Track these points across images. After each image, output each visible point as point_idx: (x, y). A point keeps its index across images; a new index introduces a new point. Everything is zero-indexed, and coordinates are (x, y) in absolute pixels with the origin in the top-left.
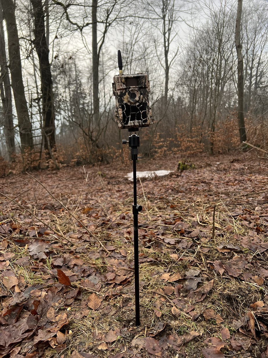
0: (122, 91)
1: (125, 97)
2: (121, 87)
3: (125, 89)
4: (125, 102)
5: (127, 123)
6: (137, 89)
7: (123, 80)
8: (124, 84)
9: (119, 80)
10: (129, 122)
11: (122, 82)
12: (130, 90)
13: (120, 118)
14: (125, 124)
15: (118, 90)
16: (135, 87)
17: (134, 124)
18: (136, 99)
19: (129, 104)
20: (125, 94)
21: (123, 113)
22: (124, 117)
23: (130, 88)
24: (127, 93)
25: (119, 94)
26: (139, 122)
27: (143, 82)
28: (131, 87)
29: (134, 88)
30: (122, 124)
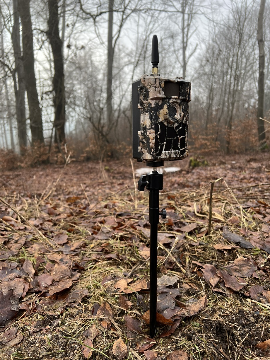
0: (157, 101)
1: (161, 111)
2: (159, 96)
3: (163, 99)
4: (160, 120)
5: (160, 154)
6: (179, 101)
7: (163, 84)
8: (163, 90)
9: (158, 83)
10: (163, 152)
11: (161, 87)
12: (171, 101)
13: (151, 144)
14: (157, 155)
15: (152, 99)
16: (177, 97)
17: (170, 156)
18: (176, 116)
19: (165, 123)
20: (161, 107)
21: (156, 138)
22: (157, 143)
23: (171, 98)
24: (165, 107)
25: (153, 106)
26: (176, 153)
27: (187, 92)
28: (173, 97)
29: (176, 99)
30: (152, 155)
